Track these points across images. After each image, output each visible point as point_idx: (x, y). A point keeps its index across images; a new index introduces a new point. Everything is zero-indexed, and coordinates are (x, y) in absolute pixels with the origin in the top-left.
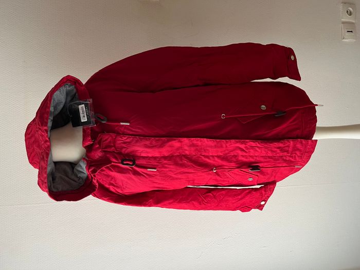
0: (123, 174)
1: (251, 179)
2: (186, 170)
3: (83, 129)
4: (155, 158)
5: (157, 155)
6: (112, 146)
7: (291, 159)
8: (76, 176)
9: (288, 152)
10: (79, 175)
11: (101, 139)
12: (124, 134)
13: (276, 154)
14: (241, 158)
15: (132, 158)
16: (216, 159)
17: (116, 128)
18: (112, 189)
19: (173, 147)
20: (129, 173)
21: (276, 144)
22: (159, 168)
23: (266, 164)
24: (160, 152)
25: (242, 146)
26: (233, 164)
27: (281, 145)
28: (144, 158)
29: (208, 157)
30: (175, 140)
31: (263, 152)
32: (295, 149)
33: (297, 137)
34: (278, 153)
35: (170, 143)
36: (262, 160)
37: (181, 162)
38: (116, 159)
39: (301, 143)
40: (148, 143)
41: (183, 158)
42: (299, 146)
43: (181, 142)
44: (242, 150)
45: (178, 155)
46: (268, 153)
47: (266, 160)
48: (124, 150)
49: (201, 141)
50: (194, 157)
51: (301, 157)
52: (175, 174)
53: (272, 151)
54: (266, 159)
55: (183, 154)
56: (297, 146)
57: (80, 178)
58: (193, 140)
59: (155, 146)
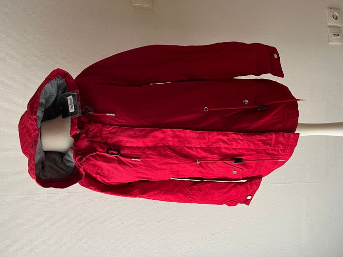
0: (109, 164)
1: (235, 172)
2: (170, 161)
3: (71, 119)
4: (139, 148)
5: (141, 145)
6: (98, 137)
7: (274, 152)
8: (65, 165)
9: (270, 145)
10: (67, 164)
11: (88, 129)
12: (110, 125)
13: (258, 147)
14: (223, 150)
15: (117, 148)
16: (199, 150)
17: (102, 119)
18: (99, 178)
19: (157, 137)
20: (115, 163)
21: (258, 137)
22: (143, 158)
23: (249, 157)
24: (144, 142)
25: (225, 138)
26: (216, 156)
27: (263, 138)
28: (128, 148)
29: (191, 148)
30: (158, 130)
31: (246, 144)
32: (278, 142)
33: (279, 131)
34: (261, 146)
35: (153, 134)
36: (245, 152)
37: (165, 153)
38: (102, 148)
39: (283, 136)
40: (132, 133)
41: (167, 148)
42: (281, 139)
43: (164, 133)
44: (224, 142)
45: (161, 146)
46: (250, 145)
47: (248, 153)
48: (110, 140)
49: (184, 132)
50: (178, 148)
51: (284, 151)
52: (159, 165)
53: (254, 144)
54: (249, 151)
55: (167, 144)
56: (279, 139)
57: (68, 167)
58: (176, 131)
59: (139, 136)
